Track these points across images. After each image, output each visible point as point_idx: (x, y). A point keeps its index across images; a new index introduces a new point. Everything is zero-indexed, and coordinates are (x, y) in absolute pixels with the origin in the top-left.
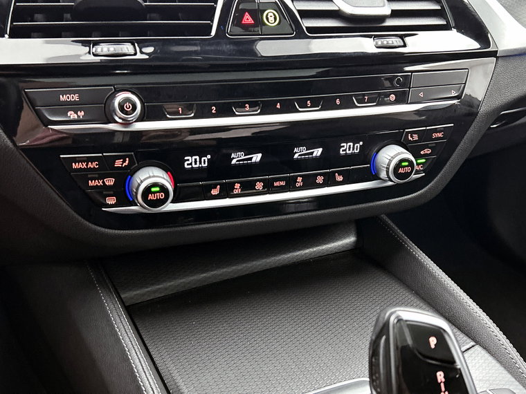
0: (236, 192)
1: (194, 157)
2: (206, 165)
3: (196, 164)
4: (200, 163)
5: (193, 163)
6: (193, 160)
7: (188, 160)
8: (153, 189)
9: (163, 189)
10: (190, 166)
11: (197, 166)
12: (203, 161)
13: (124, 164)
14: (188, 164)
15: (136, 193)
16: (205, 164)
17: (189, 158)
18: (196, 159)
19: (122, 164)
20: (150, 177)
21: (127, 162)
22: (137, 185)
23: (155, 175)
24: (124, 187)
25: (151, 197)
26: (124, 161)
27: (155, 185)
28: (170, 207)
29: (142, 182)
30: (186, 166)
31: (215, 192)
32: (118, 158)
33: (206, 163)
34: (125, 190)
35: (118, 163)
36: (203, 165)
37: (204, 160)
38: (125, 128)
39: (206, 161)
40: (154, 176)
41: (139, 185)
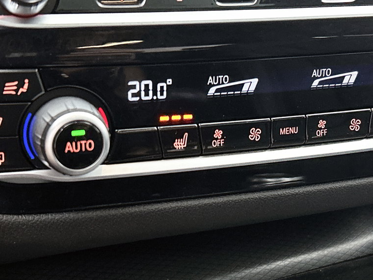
0: (216, 144)
1: (144, 82)
2: (164, 96)
3: (147, 94)
4: (155, 93)
5: (143, 93)
6: (143, 88)
7: (134, 87)
8: (75, 133)
9: (92, 132)
10: (137, 99)
11: (150, 98)
12: (159, 89)
13: (21, 90)
14: (134, 95)
15: (43, 141)
16: (162, 94)
17: (136, 83)
18: (147, 86)
19: (17, 91)
20: (68, 111)
21: (26, 86)
22: (44, 125)
23: (78, 107)
24: (20, 134)
25: (70, 147)
26: (20, 85)
27: (77, 125)
28: (101, 171)
29: (53, 120)
30: (130, 99)
31: (180, 145)
32: (10, 78)
33: (165, 93)
34: (21, 140)
35: (10, 88)
36: (160, 97)
37: (162, 87)
38: (25, 23)
39: (165, 89)
40: (75, 110)
41: (48, 126)
